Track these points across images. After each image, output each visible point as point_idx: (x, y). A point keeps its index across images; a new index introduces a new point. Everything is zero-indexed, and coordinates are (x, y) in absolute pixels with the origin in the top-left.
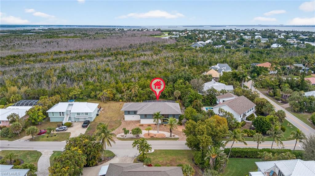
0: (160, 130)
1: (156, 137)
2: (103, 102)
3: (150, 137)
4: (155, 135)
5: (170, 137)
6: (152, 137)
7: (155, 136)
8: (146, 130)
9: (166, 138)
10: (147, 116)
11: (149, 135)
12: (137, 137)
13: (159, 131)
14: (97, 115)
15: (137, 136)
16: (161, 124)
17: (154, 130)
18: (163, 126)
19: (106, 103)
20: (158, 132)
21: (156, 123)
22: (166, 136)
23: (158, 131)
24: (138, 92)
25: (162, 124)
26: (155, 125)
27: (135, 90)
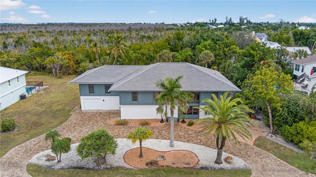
0: (179, 138)
1: (165, 163)
2: (56, 75)
3: (144, 166)
4: (163, 157)
5: (217, 166)
6: (151, 163)
7: (161, 162)
8: (129, 138)
9: (202, 168)
10: (140, 97)
11: (141, 156)
12: (98, 165)
13: (176, 143)
14: (23, 97)
15: (97, 162)
16: (178, 120)
17: (157, 138)
18: (185, 125)
19: (60, 78)
20: (172, 146)
21: (164, 118)
22: (204, 162)
23: (171, 142)
24: (126, 57)
25: (180, 121)
26: (162, 121)
27: (119, 50)
